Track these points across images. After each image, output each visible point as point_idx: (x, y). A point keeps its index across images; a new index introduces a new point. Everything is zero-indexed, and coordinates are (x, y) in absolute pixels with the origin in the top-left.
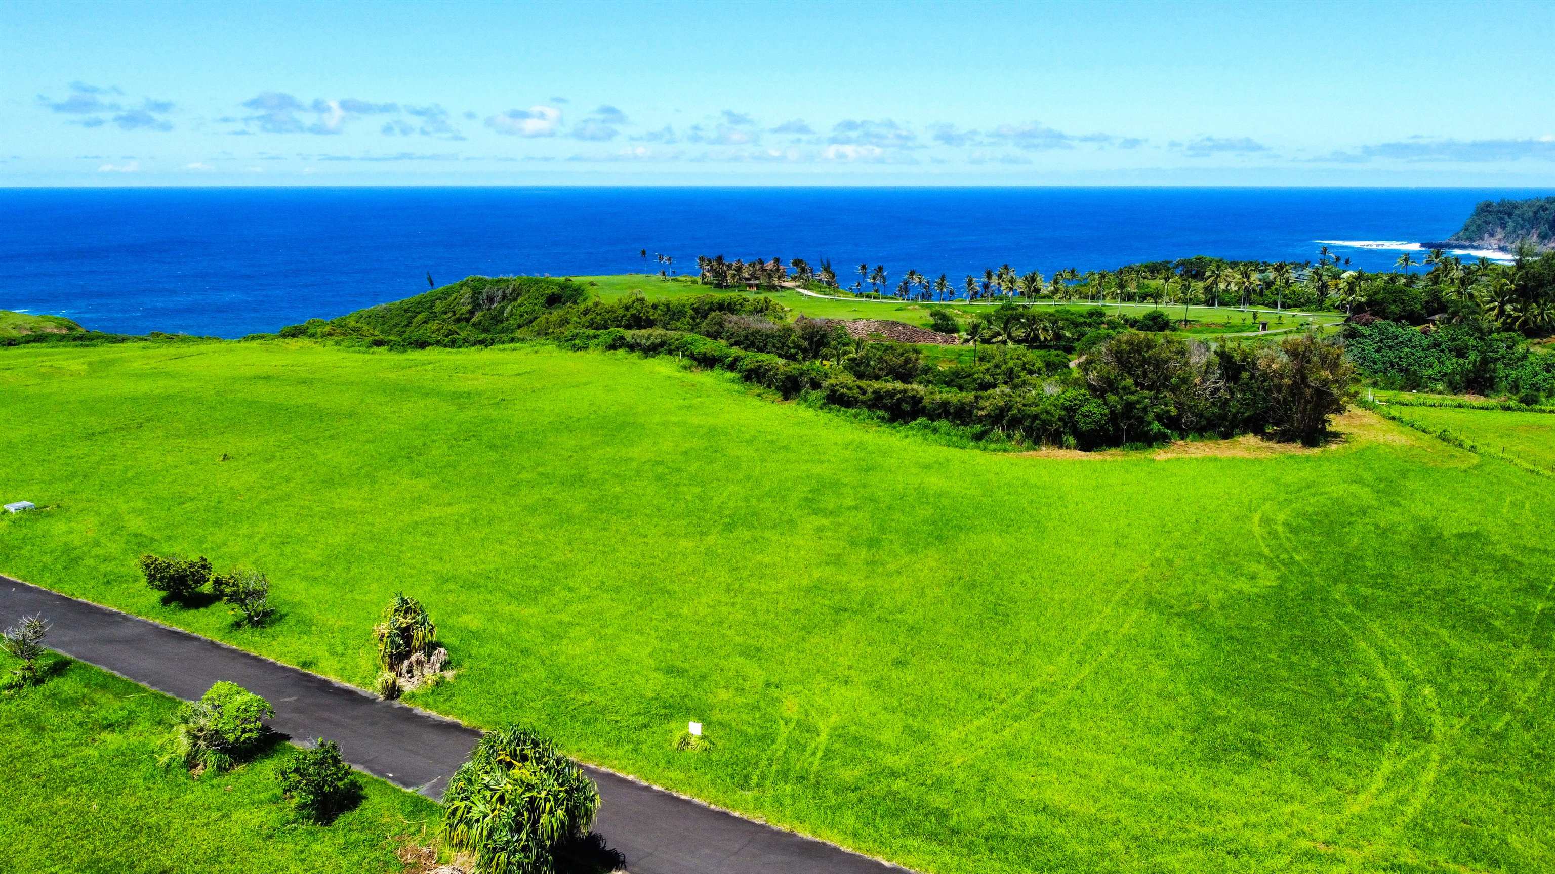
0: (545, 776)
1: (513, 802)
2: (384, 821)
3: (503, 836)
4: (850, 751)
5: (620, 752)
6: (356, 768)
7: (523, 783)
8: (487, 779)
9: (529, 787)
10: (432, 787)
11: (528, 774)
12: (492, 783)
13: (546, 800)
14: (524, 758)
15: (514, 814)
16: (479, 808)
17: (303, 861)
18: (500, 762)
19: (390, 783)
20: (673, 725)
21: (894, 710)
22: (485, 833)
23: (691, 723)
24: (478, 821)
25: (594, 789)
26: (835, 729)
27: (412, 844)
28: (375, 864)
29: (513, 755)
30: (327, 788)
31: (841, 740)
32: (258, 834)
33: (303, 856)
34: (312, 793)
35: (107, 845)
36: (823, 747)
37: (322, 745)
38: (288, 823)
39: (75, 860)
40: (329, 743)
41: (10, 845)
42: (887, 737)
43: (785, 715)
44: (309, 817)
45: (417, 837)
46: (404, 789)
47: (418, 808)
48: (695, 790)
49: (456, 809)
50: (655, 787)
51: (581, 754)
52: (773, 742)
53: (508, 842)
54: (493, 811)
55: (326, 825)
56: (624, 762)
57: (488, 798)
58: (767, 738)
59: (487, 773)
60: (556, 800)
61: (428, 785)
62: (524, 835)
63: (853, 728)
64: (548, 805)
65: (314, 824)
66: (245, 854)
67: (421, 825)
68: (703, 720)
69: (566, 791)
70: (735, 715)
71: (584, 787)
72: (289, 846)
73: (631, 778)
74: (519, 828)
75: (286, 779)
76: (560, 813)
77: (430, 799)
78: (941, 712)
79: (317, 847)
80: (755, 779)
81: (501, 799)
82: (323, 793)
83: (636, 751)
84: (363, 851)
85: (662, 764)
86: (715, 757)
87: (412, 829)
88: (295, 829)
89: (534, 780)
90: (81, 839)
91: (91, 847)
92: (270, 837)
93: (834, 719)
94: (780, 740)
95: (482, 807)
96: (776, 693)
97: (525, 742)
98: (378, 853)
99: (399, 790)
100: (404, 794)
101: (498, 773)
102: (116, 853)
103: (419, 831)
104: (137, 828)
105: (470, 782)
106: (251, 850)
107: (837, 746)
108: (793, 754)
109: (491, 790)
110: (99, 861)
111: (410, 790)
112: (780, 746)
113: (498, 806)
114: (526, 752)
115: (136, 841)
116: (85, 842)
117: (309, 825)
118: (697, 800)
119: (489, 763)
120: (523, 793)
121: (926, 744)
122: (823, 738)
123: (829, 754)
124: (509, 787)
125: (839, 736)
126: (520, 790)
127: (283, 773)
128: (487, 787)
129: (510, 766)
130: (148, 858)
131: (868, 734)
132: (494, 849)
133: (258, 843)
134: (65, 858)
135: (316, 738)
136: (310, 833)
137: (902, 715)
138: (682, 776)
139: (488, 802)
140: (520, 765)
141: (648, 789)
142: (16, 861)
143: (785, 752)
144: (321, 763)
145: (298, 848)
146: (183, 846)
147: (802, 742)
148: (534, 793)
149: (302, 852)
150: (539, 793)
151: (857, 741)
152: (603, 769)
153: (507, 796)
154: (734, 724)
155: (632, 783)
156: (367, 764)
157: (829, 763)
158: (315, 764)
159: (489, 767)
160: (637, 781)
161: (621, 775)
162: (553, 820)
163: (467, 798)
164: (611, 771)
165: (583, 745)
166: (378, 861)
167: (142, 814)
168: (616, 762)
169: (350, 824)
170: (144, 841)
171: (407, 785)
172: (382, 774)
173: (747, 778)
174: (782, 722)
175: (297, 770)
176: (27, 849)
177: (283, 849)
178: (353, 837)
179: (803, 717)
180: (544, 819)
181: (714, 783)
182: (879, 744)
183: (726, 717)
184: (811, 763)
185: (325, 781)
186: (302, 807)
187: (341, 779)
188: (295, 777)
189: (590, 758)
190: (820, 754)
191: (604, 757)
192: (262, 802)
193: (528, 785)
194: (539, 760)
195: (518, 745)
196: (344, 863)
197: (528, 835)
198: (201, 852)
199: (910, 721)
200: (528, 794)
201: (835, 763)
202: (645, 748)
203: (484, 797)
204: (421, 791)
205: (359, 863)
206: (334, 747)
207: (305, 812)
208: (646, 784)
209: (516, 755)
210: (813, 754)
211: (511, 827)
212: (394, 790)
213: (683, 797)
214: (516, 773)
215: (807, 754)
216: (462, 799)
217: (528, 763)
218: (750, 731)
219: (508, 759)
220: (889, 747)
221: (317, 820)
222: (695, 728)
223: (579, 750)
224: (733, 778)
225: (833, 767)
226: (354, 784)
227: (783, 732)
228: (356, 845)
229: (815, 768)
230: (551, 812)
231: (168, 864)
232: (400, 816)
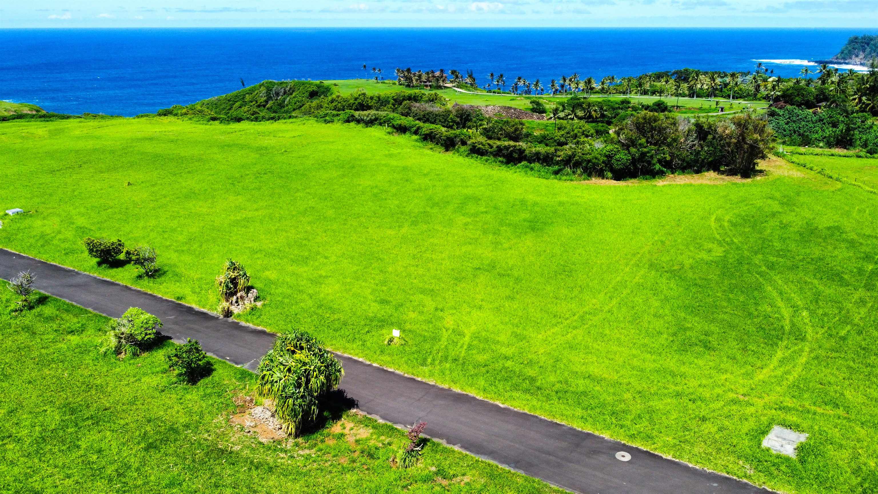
0: (313, 358)
1: (295, 372)
2: (225, 383)
3: (291, 389)
4: (482, 346)
5: (355, 346)
6: (209, 354)
7: (301, 361)
8: (281, 359)
9: (305, 364)
10: (251, 365)
11: (304, 357)
12: (284, 361)
13: (314, 371)
14: (302, 348)
15: (296, 378)
16: (277, 375)
17: (181, 403)
18: (288, 350)
19: (228, 362)
20: (384, 331)
21: (506, 324)
22: (280, 389)
23: (394, 331)
24: (276, 382)
25: (340, 365)
26: (474, 334)
27: (241, 395)
28: (221, 405)
29: (296, 347)
30: (193, 365)
31: (477, 339)
32: (156, 389)
33: (181, 401)
34: (185, 367)
35: (74, 395)
36: (467, 343)
37: (190, 342)
38: (173, 383)
39: (57, 403)
40: (194, 341)
41: (21, 395)
42: (502, 338)
43: (446, 326)
44: (184, 381)
45: (244, 391)
46: (236, 366)
47: (244, 376)
48: (397, 366)
49: (265, 375)
50: (374, 365)
51: (333, 347)
52: (440, 340)
53: (293, 393)
54: (285, 377)
55: (193, 384)
56: (357, 351)
57: (282, 370)
58: (435, 339)
59: (281, 356)
60: (319, 371)
61: (249, 364)
62: (302, 390)
63: (484, 334)
64: (315, 374)
65: (187, 384)
66: (149, 400)
67: (246, 385)
68: (400, 329)
69: (325, 366)
70: (418, 326)
71: (335, 364)
72: (174, 396)
73: (360, 360)
74: (299, 386)
75: (171, 360)
76: (322, 378)
77: (250, 371)
78: (533, 324)
79: (189, 397)
80: (429, 360)
81: (289, 370)
82: (191, 368)
83: (364, 345)
84: (214, 398)
85: (378, 352)
86: (407, 349)
87: (241, 387)
88: (177, 387)
89: (307, 360)
90: (59, 392)
91: (65, 396)
92: (163, 391)
93: (473, 328)
94: (443, 339)
95: (279, 375)
96: (441, 314)
97: (302, 340)
98: (222, 400)
99: (233, 366)
100: (236, 368)
101: (287, 356)
102: (79, 399)
103: (245, 388)
104: (90, 386)
105: (272, 361)
106: (153, 398)
107: (475, 342)
108: (450, 347)
109: (284, 365)
110: (69, 404)
111: (239, 366)
112: (444, 342)
113: (288, 374)
114: (302, 345)
115: (89, 393)
116: (62, 393)
117: (184, 385)
118: (397, 372)
119: (282, 351)
120: (301, 367)
121: (524, 341)
122: (467, 339)
123: (470, 347)
124: (293, 364)
125: (476, 337)
126: (299, 366)
127: (169, 357)
128: (281, 364)
129: (293, 352)
130: (96, 402)
131: (492, 336)
132: (286, 397)
133: (157, 394)
134: (51, 402)
135: (186, 338)
136: (185, 389)
137: (511, 326)
138: (389, 359)
139: (282, 372)
140: (299, 352)
141: (370, 365)
142: (24, 404)
143: (446, 346)
144: (189, 351)
145: (179, 397)
146: (116, 396)
147: (455, 340)
148: (308, 367)
149: (181, 399)
150: (310, 367)
151: (487, 340)
152: (346, 355)
153: (292, 369)
154: (418, 331)
155: (361, 363)
156: (214, 352)
157: (470, 352)
158: (186, 352)
159: (282, 353)
160: (364, 361)
161: (356, 358)
162: (318, 382)
163: (271, 370)
164: (350, 356)
165: (334, 342)
166: (222, 403)
167: (92, 379)
168: (352, 351)
169: (206, 384)
170: (94, 393)
171: (237, 363)
172: (223, 357)
173: (425, 360)
174: (444, 330)
175: (176, 355)
176: (30, 397)
177: (170, 398)
178: (209, 391)
179: (456, 327)
180: (313, 380)
181: (406, 363)
182: (498, 342)
183: (414, 327)
184: (460, 352)
185: (192, 361)
186: (180, 375)
187: (200, 360)
188: (175, 359)
189: (338, 349)
190: (465, 347)
191: (345, 348)
192: (158, 372)
193: (304, 363)
194: (309, 350)
195: (298, 341)
196: (204, 405)
197: (304, 390)
198: (125, 399)
199: (515, 330)
200: (304, 368)
201: (474, 352)
202: (368, 344)
203: (280, 369)
204: (246, 367)
205: (212, 405)
206: (196, 343)
207: (182, 378)
208: (369, 363)
209: (297, 347)
210: (462, 347)
211: (295, 385)
212: (230, 366)
213: (390, 370)
214: (297, 356)
215: (458, 347)
216: (268, 370)
217: (304, 351)
218: (426, 334)
219: (292, 349)
220: (504, 343)
221: (189, 382)
222: (396, 333)
223: (332, 345)
224: (417, 360)
225: (472, 354)
226: (209, 363)
227: (445, 335)
228: (210, 395)
229: (463, 354)
230: (316, 377)
231: (108, 405)
232: (234, 380)
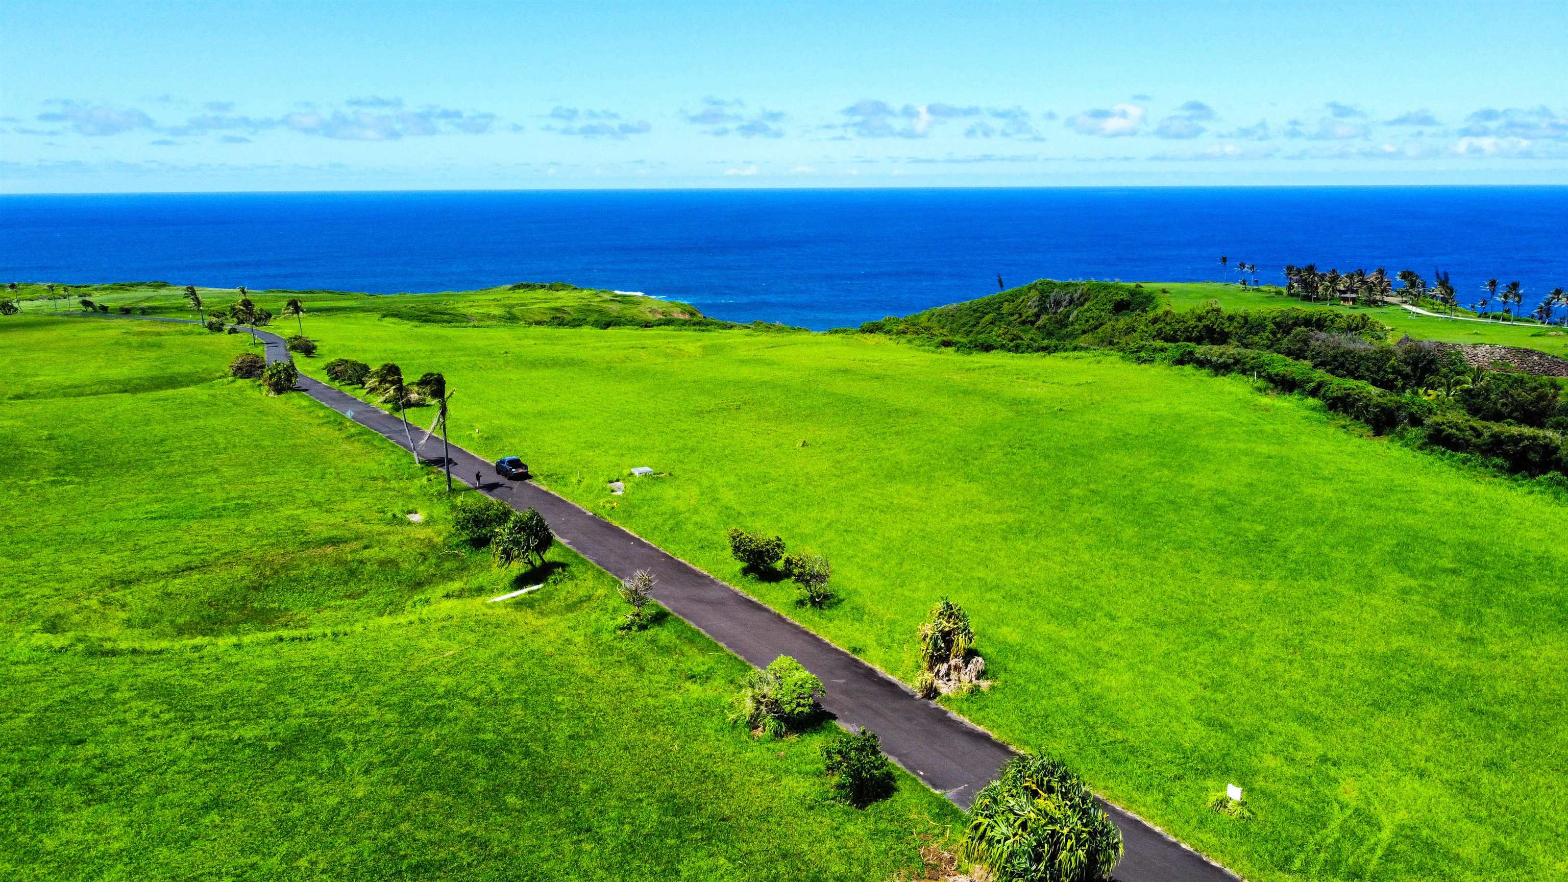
0: (1069, 813)
1: (1034, 831)
2: (912, 817)
3: (1022, 863)
4: (1417, 858)
5: (1149, 800)
6: (892, 760)
7: (1047, 814)
8: (1012, 802)
9: (1053, 821)
10: (960, 794)
11: (1052, 806)
12: (1016, 807)
13: (1068, 837)
14: (1050, 790)
15: (1035, 844)
16: (1002, 829)
17: (837, 838)
18: (1026, 788)
19: (920, 781)
20: (1209, 783)
21: (1480, 821)
22: (1005, 856)
23: (1230, 786)
24: (999, 842)
25: (1119, 837)
26: (1402, 827)
27: (935, 845)
28: (899, 857)
29: (1040, 785)
30: (864, 774)
31: (1408, 841)
32: (802, 803)
33: (838, 833)
34: (851, 776)
35: (682, 783)
36: (1385, 845)
37: (864, 733)
38: (827, 799)
39: (658, 791)
40: (869, 734)
41: (612, 766)
42: (1467, 851)
43: (1341, 798)
44: (846, 797)
45: (940, 840)
46: (932, 790)
47: (944, 812)
48: (1228, 859)
49: (980, 824)
50: (1184, 846)
51: (1108, 793)
52: (1324, 826)
53: (1026, 870)
54: (1015, 835)
55: (860, 808)
56: (1153, 811)
57: (1011, 821)
58: (1317, 820)
59: (1012, 796)
60: (1078, 839)
61: (955, 790)
62: (1042, 867)
63: (1425, 832)
64: (1069, 843)
65: (850, 805)
66: (789, 819)
67: (945, 829)
68: (1243, 784)
69: (1089, 833)
70: (1281, 787)
71: (1108, 833)
72: (827, 821)
73: (1158, 829)
74: (1038, 858)
75: (830, 758)
76: (1081, 853)
77: (956, 805)
78: (1546, 835)
79: (850, 828)
80: (1297, 864)
81: (1024, 826)
82: (861, 779)
83: (1167, 802)
84: (890, 841)
85: (1194, 822)
86: (1254, 828)
87: (937, 831)
88: (833, 806)
89: (1058, 815)
90: (663, 773)
91: (670, 783)
92: (811, 808)
93: (1402, 816)
94: (1334, 825)
95: (1004, 830)
96: (1333, 771)
97: (1052, 774)
98: (903, 847)
99: (928, 790)
100: (932, 794)
101: (1024, 799)
102: (688, 792)
103: (943, 834)
104: (706, 774)
105: (995, 801)
106: (795, 816)
107: (1401, 847)
108: (1347, 846)
109: (1015, 814)
110: (674, 796)
111: (938, 792)
112: (1333, 831)
113: (1020, 832)
114: (1052, 784)
115: (704, 785)
116: (666, 777)
117: (844, 805)
118: (1228, 870)
119: (1015, 787)
120: (1045, 825)
121: (1520, 871)
122: (1385, 835)
123: (1390, 855)
124: (1032, 815)
125: (1407, 837)
126: (1043, 822)
127: (828, 753)
128: (1011, 810)
129: (1035, 794)
130: (712, 803)
131: (1444, 841)
132: (1012, 873)
133: (801, 812)
134: (650, 787)
135: (859, 726)
136: (846, 813)
137: (1490, 829)
138: (1214, 841)
139: (1011, 825)
140: (1046, 795)
141: (1175, 846)
142: (614, 782)
143: (1337, 841)
144: (860, 749)
145: (834, 824)
146: (740, 800)
147: (1360, 834)
148: (1057, 828)
149: (837, 829)
150: (1062, 828)
151: (1430, 847)
152: (1130, 814)
153: (1029, 824)
154: (1280, 796)
155: (1159, 836)
156: (901, 757)
157: (1391, 866)
158: (856, 749)
159: (1014, 791)
160: (1164, 834)
161: (1149, 824)
162: (1073, 859)
163: (991, 817)
164: (1138, 818)
165: (1111, 783)
166: (903, 855)
167: (711, 763)
168: (1143, 809)
169: (881, 812)
170: (710, 787)
171: (935, 786)
172: (914, 771)
173: (1288, 859)
174: (1336, 807)
175: (840, 752)
176: (624, 772)
177: (821, 822)
178: (882, 826)
179: (1363, 806)
180: (1063, 855)
181: (1249, 856)
182: (1457, 858)
183: (1272, 787)
184: (1367, 861)
185: (863, 768)
186: (841, 786)
187: (877, 769)
188: (838, 758)
189: (1116, 799)
190: (1379, 852)
191: (1131, 801)
192: (807, 773)
193: (1052, 818)
194: (1064, 796)
195: (1045, 775)
196: (873, 849)
197: (1046, 868)
198: (754, 808)
199: (1501, 838)
200: (1050, 827)
201: (1399, 866)
202: (1176, 802)
203: (1008, 820)
204: (949, 795)
205: (886, 853)
206: (874, 737)
207: (843, 792)
208: (1174, 840)
209: (1042, 785)
210: (1372, 850)
211: (1030, 856)
212: (924, 789)
213: (1214, 863)
214: (1041, 802)
215: (1364, 849)
216: (986, 816)
217: (1053, 796)
218: (1297, 807)
219: (1034, 787)
220: (1470, 863)
221: (854, 801)
222: (1234, 792)
223: (1106, 788)
224: (1272, 855)
225: (1395, 871)
226: (889, 776)
227: (1337, 818)
228: (884, 833)
229: (1372, 866)
230: (1071, 849)
231: (727, 812)
232: (926, 816)
